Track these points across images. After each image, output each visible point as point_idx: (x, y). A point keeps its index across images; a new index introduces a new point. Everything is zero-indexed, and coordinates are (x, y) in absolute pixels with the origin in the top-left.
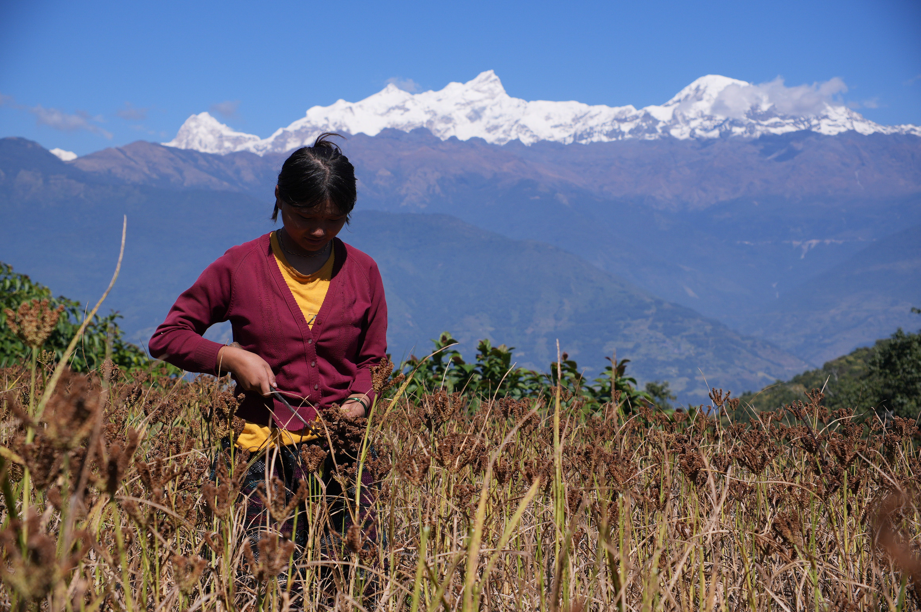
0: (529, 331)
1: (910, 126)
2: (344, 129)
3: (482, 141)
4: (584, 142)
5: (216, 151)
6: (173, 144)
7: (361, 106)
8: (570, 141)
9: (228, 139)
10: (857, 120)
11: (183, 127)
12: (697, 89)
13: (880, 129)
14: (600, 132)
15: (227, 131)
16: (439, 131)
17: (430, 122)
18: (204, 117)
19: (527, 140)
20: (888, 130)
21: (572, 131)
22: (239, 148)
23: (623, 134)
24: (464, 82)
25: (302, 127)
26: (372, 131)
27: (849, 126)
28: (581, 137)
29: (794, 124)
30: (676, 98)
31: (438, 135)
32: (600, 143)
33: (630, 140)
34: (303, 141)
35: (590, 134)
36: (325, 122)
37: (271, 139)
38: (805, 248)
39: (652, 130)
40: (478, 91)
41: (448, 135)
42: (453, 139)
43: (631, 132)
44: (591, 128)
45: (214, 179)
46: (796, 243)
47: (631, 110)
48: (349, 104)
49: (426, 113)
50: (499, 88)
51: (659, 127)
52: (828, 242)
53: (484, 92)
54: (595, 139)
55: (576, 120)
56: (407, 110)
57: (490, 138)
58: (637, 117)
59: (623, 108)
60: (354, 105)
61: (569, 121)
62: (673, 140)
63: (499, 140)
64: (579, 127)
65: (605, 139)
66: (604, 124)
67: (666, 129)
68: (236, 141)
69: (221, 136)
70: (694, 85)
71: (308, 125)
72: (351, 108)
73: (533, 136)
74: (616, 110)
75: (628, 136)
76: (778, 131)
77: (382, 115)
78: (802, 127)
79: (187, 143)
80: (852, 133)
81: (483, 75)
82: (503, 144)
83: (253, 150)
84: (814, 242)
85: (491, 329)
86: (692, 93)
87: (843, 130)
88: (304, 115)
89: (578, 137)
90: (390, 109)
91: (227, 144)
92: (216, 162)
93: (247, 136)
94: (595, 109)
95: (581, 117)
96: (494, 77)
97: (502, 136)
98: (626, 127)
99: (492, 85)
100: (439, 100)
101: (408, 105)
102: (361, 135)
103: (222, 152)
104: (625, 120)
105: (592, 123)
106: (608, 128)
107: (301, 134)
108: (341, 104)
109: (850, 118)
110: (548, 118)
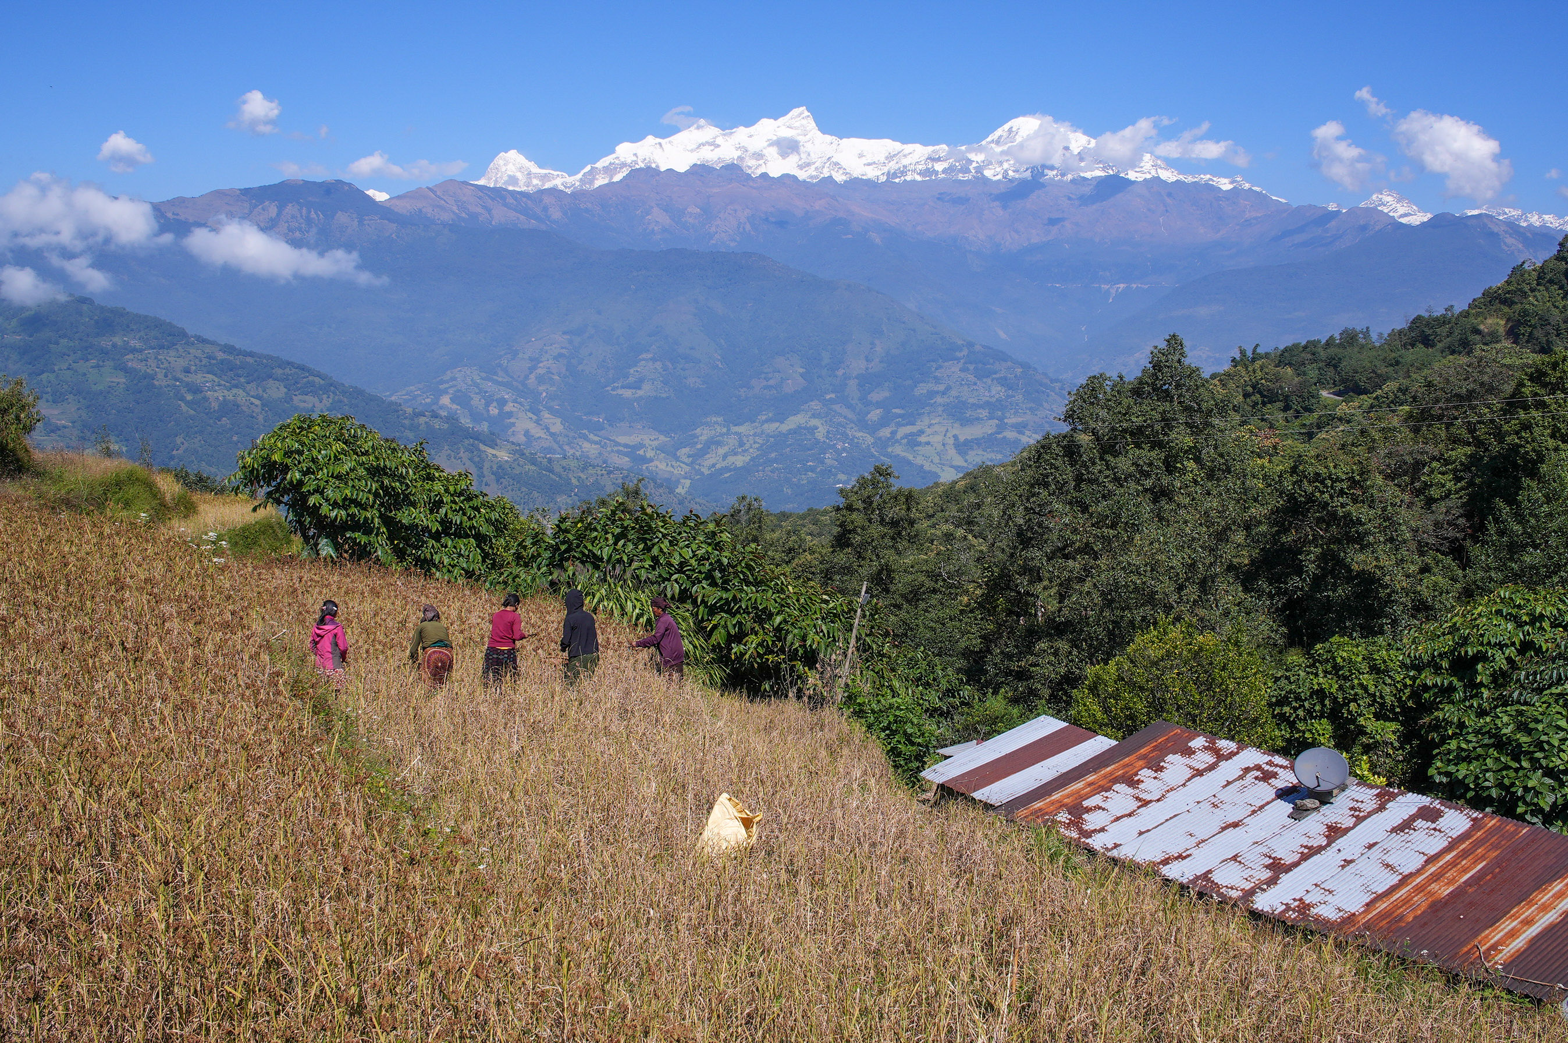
0: (840, 373)
1: (1208, 176)
2: (654, 166)
3: (795, 177)
4: (897, 180)
5: (524, 189)
6: (482, 182)
7: (670, 142)
8: (883, 179)
9: (537, 175)
10: (1161, 168)
11: (492, 165)
12: (1010, 130)
13: (1181, 177)
14: (914, 171)
15: (535, 169)
16: (750, 168)
17: (740, 158)
18: (513, 154)
19: (839, 178)
20: (1190, 179)
21: (886, 170)
22: (547, 186)
23: (936, 173)
24: (776, 119)
25: (611, 164)
26: (682, 168)
27: (1153, 173)
28: (895, 175)
29: (1104, 169)
30: (989, 139)
31: (749, 172)
32: (914, 181)
33: (943, 179)
34: (611, 177)
35: (903, 173)
36: (635, 158)
37: (579, 176)
38: (1113, 291)
39: (965, 170)
40: (791, 126)
41: (759, 172)
42: (764, 175)
43: (944, 171)
44: (905, 167)
45: (522, 217)
46: (1105, 287)
47: (943, 148)
48: (658, 140)
49: (737, 149)
50: (811, 124)
51: (973, 168)
52: (1134, 286)
53: (796, 128)
54: (909, 178)
55: (890, 157)
56: (719, 146)
57: (802, 175)
58: (950, 157)
59: (937, 147)
60: (663, 141)
61: (882, 160)
62: (986, 181)
63: (811, 177)
64: (893, 166)
65: (919, 178)
66: (918, 163)
67: (979, 170)
68: (544, 178)
69: (529, 174)
70: (1006, 127)
71: (617, 162)
72: (660, 144)
73: (847, 174)
74: (930, 149)
75: (941, 176)
76: (1088, 175)
77: (692, 151)
78: (1111, 172)
79: (496, 181)
80: (1157, 179)
81: (795, 112)
82: (815, 181)
83: (562, 188)
84: (1122, 286)
85: (802, 370)
86: (1005, 134)
87: (1148, 176)
88: (613, 152)
89: (891, 175)
90: (700, 146)
91: (535, 182)
92: (524, 199)
93: (556, 173)
94: (909, 148)
95: (895, 155)
96: (807, 113)
97: (814, 173)
98: (939, 167)
99: (804, 122)
100: (751, 136)
101: (719, 141)
102: (670, 172)
103: (530, 190)
104: (939, 160)
105: (905, 162)
106: (921, 167)
107: (609, 170)
108: (650, 140)
109: (1156, 166)
110: (861, 156)
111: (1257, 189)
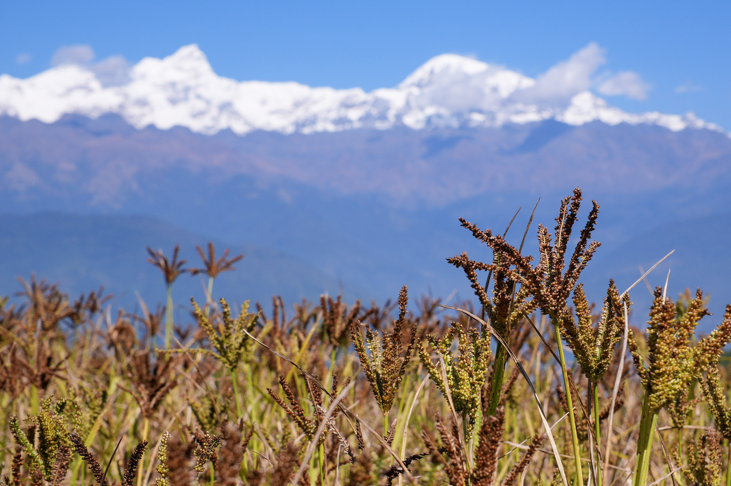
1: (654, 115)
2: (11, 113)
3: (187, 130)
4: (307, 131)
7: (32, 85)
8: (290, 130)
10: (602, 108)
12: (430, 71)
13: (626, 118)
14: (326, 120)
16: (133, 117)
17: (121, 106)
19: (239, 129)
20: (633, 119)
21: (293, 118)
23: (349, 121)
24: (162, 57)
26: (49, 117)
27: (594, 115)
28: (304, 125)
30: (408, 81)
31: (133, 122)
32: (325, 134)
33: (359, 129)
35: (313, 122)
39: (383, 117)
40: (179, 69)
41: (144, 123)
42: (151, 128)
43: (361, 119)
44: (314, 115)
47: (357, 94)
48: (17, 82)
50: (205, 65)
51: (391, 114)
53: (187, 71)
54: (320, 128)
55: (297, 105)
57: (197, 125)
58: (364, 103)
59: (350, 92)
60: (25, 84)
61: (287, 104)
62: (405, 130)
63: (208, 128)
64: (300, 114)
65: (331, 128)
66: (329, 111)
67: (399, 117)
70: (428, 67)
72: (18, 87)
73: (246, 123)
74: (341, 95)
75: (357, 125)
76: (520, 119)
77: (61, 96)
78: (547, 116)
80: (598, 122)
81: (185, 50)
82: (212, 132)
86: (426, 76)
87: (588, 118)
89: (300, 125)
90: (70, 90)
95: (303, 102)
96: (198, 53)
97: (210, 124)
98: (354, 115)
99: (197, 63)
102: (35, 122)
104: (352, 106)
105: (315, 109)
106: (334, 115)
108: (7, 81)
109: (596, 106)
110: (264, 102)
111: (712, 126)
